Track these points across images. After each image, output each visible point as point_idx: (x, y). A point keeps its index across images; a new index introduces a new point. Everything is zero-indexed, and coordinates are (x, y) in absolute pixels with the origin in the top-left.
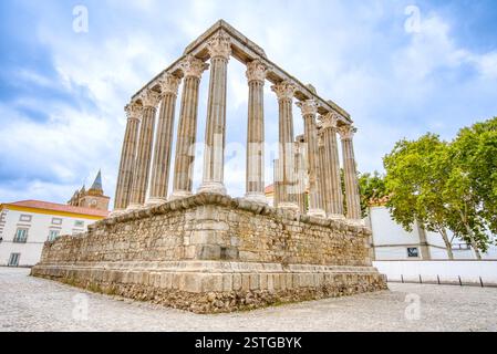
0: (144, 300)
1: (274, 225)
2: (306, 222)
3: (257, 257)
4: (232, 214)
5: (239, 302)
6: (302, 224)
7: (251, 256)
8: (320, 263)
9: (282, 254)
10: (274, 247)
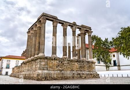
0: (29, 79)
1: (58, 62)
2: (69, 61)
3: (53, 69)
4: (46, 60)
5: (46, 79)
6: (68, 61)
7: (51, 69)
8: (74, 71)
9: (60, 69)
10: (58, 67)
